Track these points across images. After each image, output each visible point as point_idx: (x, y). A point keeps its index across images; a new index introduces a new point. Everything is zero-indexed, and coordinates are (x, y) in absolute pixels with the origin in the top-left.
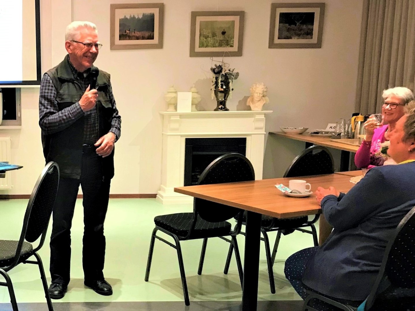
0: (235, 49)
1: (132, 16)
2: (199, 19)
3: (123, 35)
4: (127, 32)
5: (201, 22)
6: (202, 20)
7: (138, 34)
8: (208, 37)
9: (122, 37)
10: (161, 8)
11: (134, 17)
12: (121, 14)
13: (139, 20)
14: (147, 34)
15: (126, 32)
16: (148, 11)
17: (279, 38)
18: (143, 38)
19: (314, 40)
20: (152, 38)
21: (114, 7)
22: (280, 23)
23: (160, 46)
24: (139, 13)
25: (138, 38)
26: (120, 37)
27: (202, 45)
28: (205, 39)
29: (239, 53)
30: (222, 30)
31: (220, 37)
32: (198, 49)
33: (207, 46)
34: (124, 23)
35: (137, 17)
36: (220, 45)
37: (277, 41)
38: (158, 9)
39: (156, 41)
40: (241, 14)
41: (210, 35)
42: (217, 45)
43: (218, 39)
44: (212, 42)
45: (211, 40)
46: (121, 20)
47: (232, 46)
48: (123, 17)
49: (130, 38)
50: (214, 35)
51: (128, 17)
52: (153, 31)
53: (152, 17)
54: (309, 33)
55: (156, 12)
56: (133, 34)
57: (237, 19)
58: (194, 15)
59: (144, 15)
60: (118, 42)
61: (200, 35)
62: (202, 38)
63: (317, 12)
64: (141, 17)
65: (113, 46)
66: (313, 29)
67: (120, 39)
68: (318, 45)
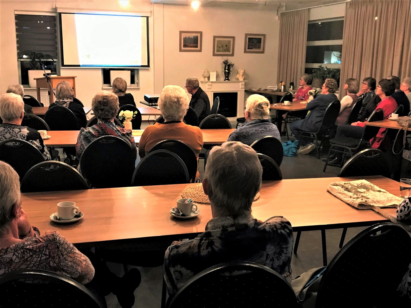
0: (231, 53)
1: (189, 37)
2: (217, 39)
3: (185, 45)
5: (218, 41)
6: (218, 40)
7: (192, 45)
8: (220, 47)
9: (185, 46)
11: (190, 37)
12: (184, 35)
13: (191, 38)
14: (195, 45)
15: (186, 44)
16: (194, 35)
18: (193, 47)
19: (261, 50)
20: (197, 47)
21: (181, 32)
22: (248, 42)
23: (200, 51)
24: (192, 35)
25: (191, 47)
26: (184, 46)
27: (217, 51)
28: (219, 48)
29: (232, 55)
30: (226, 45)
31: (225, 48)
32: (216, 53)
33: (220, 52)
34: (185, 40)
35: (191, 37)
36: (225, 51)
37: (247, 50)
38: (200, 34)
39: (199, 48)
40: (233, 38)
41: (221, 47)
42: (224, 51)
43: (224, 48)
44: (221, 50)
45: (221, 49)
46: (184, 38)
47: (230, 52)
48: (185, 37)
49: (188, 47)
50: (222, 46)
51: (187, 37)
52: (198, 44)
53: (197, 37)
54: (259, 47)
55: (199, 35)
56: (189, 45)
57: (232, 40)
58: (215, 37)
59: (194, 37)
61: (217, 46)
62: (218, 48)
63: (262, 37)
64: (192, 37)
65: (181, 50)
66: (260, 45)
67: (184, 47)
68: (263, 52)
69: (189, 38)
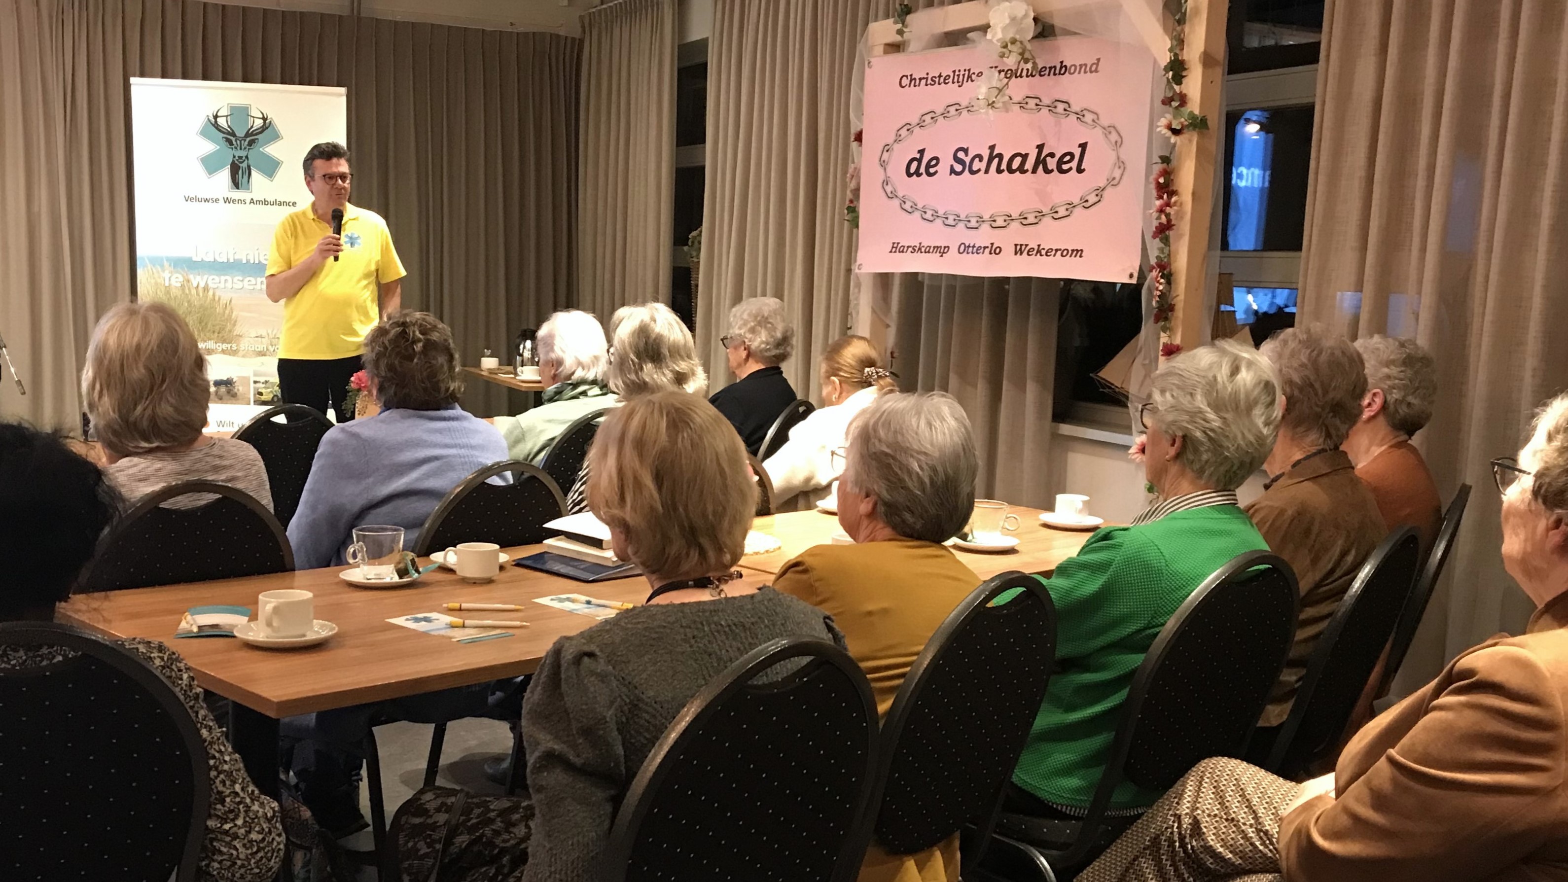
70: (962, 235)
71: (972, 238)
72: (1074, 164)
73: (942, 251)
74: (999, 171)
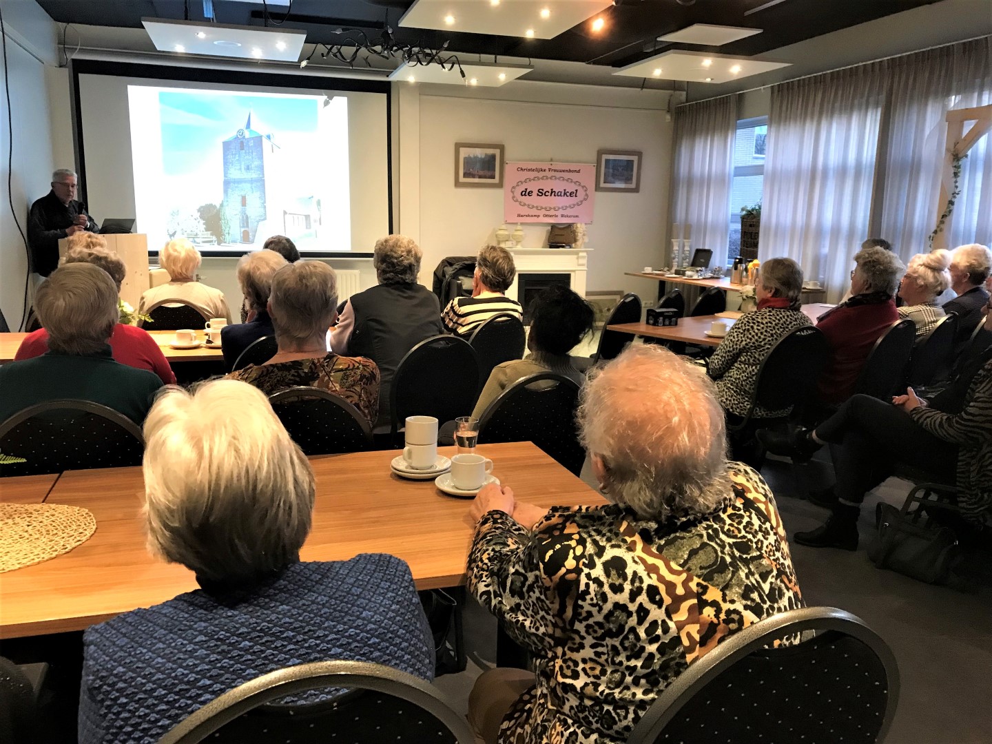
1: (476, 155)
3: (467, 173)
4: (471, 170)
7: (482, 173)
9: (466, 175)
10: (502, 148)
12: (464, 153)
13: (481, 159)
14: (489, 174)
15: (469, 170)
16: (490, 151)
17: (604, 183)
18: (486, 177)
19: (633, 185)
20: (494, 178)
21: (458, 146)
22: (605, 168)
23: (500, 185)
24: (479, 153)
25: (480, 177)
26: (464, 175)
34: (469, 162)
35: (479, 157)
37: (603, 185)
38: (499, 150)
39: (496, 180)
46: (465, 158)
48: (467, 156)
49: (474, 176)
51: (472, 156)
52: (494, 171)
53: (493, 157)
54: (629, 179)
55: (497, 152)
56: (476, 172)
59: (486, 155)
60: (462, 179)
63: (635, 159)
64: (483, 156)
65: (458, 184)
66: (632, 175)
67: (464, 177)
68: (636, 190)
69: (476, 158)
70: (543, 212)
71: (547, 213)
72: (574, 195)
73: (538, 216)
74: (555, 196)
